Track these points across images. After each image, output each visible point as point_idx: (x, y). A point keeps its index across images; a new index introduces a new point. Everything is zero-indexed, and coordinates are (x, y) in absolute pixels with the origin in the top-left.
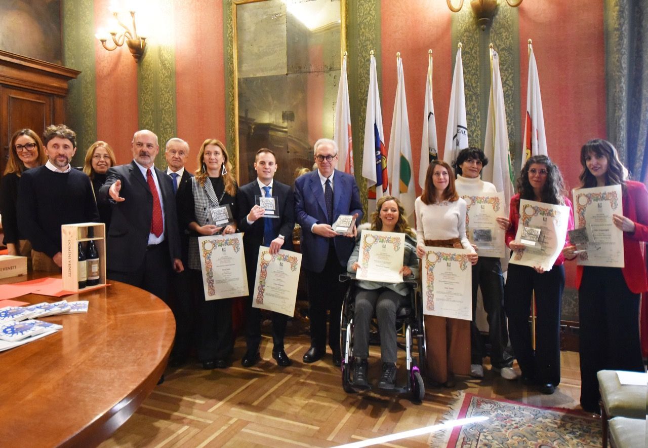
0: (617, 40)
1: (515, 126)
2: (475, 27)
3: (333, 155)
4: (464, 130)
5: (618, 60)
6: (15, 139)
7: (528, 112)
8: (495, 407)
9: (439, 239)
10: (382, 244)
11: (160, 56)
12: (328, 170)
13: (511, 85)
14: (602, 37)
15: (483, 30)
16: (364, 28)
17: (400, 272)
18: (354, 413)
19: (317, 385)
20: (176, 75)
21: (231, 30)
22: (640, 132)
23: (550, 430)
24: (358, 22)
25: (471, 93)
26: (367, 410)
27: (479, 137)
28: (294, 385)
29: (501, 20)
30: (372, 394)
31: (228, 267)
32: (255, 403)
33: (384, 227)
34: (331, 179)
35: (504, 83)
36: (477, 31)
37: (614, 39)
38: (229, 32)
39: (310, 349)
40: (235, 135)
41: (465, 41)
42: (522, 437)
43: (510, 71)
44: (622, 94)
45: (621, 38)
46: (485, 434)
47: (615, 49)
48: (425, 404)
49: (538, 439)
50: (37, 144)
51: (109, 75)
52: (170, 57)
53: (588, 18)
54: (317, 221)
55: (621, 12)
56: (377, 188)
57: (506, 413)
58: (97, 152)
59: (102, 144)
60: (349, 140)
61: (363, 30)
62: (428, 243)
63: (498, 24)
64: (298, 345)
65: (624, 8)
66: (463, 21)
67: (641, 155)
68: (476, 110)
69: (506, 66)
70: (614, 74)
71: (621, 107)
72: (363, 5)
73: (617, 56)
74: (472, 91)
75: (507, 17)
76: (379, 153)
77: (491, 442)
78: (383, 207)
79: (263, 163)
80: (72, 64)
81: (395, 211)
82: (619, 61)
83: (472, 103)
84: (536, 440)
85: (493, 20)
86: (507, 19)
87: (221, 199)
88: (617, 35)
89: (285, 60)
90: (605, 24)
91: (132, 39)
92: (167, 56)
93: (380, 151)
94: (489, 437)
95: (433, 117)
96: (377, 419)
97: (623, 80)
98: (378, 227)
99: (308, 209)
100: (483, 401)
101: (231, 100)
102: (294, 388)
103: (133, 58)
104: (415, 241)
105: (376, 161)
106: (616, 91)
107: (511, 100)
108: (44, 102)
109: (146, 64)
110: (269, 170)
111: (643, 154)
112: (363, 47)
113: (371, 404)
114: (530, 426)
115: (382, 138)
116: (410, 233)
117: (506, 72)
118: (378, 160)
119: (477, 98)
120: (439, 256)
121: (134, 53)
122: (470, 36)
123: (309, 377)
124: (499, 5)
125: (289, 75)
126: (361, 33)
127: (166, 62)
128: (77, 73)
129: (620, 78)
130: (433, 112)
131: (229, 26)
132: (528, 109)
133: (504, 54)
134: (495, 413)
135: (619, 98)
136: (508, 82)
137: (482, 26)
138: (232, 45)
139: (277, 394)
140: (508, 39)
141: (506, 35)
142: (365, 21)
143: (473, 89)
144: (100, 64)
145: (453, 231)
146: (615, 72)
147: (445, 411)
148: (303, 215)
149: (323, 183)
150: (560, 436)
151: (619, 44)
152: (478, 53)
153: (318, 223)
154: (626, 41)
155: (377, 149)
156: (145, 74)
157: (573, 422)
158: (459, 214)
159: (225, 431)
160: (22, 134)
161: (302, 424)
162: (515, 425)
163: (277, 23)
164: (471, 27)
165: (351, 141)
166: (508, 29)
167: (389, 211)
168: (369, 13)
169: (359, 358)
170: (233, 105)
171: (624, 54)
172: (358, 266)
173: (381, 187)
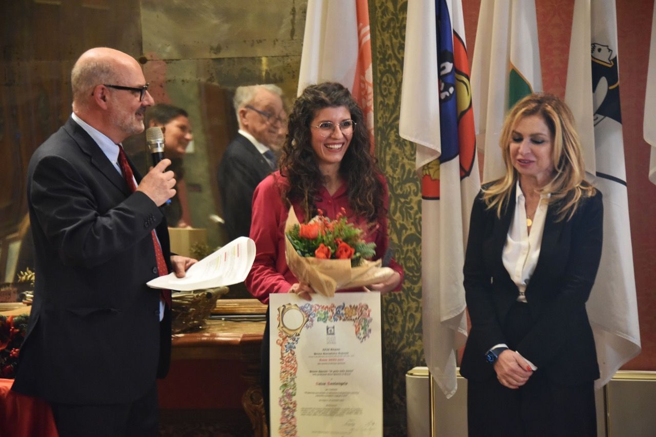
56: (442, 167)
76: (449, 67)
93: (452, 61)
105: (440, 92)
115: (458, 23)
118: (446, 89)
155: (443, 55)
173: (455, 164)
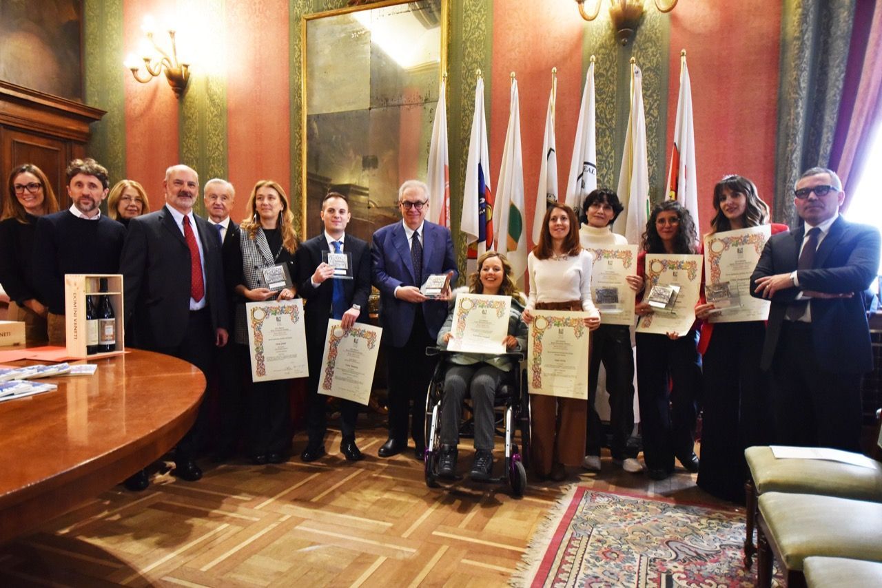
0: (796, 52)
2: (613, 41)
3: (423, 201)
4: (592, 168)
5: (795, 78)
6: (14, 176)
7: (675, 144)
8: (613, 501)
9: (555, 301)
10: (482, 309)
11: (208, 89)
12: (417, 220)
13: (655, 115)
14: (776, 51)
15: (624, 45)
16: (471, 47)
17: (504, 343)
18: (437, 508)
19: (394, 480)
20: (227, 113)
21: (299, 53)
23: (680, 524)
24: (464, 39)
25: (604, 127)
26: (453, 505)
27: (611, 182)
28: (365, 480)
29: (647, 32)
30: (462, 489)
31: (283, 341)
32: (314, 500)
33: (485, 290)
34: (420, 231)
35: (648, 113)
36: (616, 47)
37: (792, 51)
38: (296, 57)
39: (388, 442)
40: (301, 188)
41: (599, 61)
43: (655, 98)
44: (798, 121)
45: (801, 50)
46: (600, 529)
47: (793, 64)
48: (526, 499)
49: (665, 534)
50: (42, 184)
51: (142, 115)
52: (221, 90)
53: (760, 25)
54: (401, 283)
55: (804, 16)
56: (479, 244)
57: (626, 507)
60: (446, 186)
61: (469, 49)
62: (540, 306)
63: (643, 37)
64: (374, 438)
65: (808, 11)
66: (599, 34)
68: (609, 148)
69: (650, 91)
70: (789, 97)
71: (795, 139)
72: (470, 17)
73: (795, 73)
74: (606, 125)
75: (655, 27)
76: (483, 200)
77: (607, 538)
78: (484, 266)
79: (332, 210)
80: (96, 102)
81: (498, 270)
82: (797, 80)
83: (605, 139)
84: (663, 535)
85: (638, 32)
86: (656, 29)
87: (277, 256)
88: (797, 46)
89: (368, 91)
90: (782, 33)
91: (171, 66)
92: (217, 89)
93: (485, 198)
94: (604, 533)
95: (554, 155)
96: (465, 515)
97: (800, 104)
98: (479, 289)
99: (390, 269)
100: (598, 495)
101: (297, 144)
102: (365, 483)
103: (173, 92)
104: (523, 306)
105: (479, 211)
106: (790, 120)
107: (654, 134)
108: (59, 149)
109: (189, 99)
110: (339, 220)
112: (469, 72)
113: (458, 499)
114: (655, 521)
115: (488, 182)
117: (651, 99)
118: (482, 210)
119: (611, 133)
120: (549, 321)
121: (173, 86)
122: (606, 54)
123: (385, 471)
124: (646, 12)
125: (372, 110)
126: (466, 54)
127: (215, 97)
128: (101, 113)
129: (796, 101)
130: (554, 148)
131: (297, 48)
132: (676, 140)
133: (649, 75)
134: (613, 507)
135: (794, 128)
136: (651, 112)
137: (623, 40)
138: (300, 73)
139: (342, 490)
140: (655, 56)
141: (653, 51)
142: (472, 37)
143: (607, 121)
144: (130, 101)
145: (573, 292)
146: (790, 94)
147: (551, 505)
148: (383, 277)
149: (409, 236)
150: (693, 531)
151: (799, 58)
152: (615, 75)
153: (402, 285)
154: (807, 53)
155: (481, 195)
156: (188, 112)
157: (710, 516)
158: (581, 269)
159: (274, 529)
160: (23, 171)
161: (370, 521)
162: (638, 520)
163: (359, 42)
164: (608, 42)
165: (448, 186)
166: (655, 43)
167: (491, 271)
168: (477, 27)
169: (446, 445)
170: (301, 150)
171: (805, 70)
172: (450, 336)
173: (484, 243)
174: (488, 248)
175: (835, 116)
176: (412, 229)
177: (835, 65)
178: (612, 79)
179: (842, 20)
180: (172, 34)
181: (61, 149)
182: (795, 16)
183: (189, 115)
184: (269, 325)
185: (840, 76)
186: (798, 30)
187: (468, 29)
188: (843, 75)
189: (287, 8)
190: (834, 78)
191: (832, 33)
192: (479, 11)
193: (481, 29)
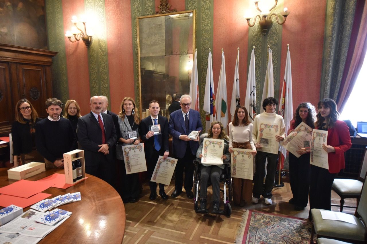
0: (330, 41)
1: (277, 83)
2: (260, 33)
3: (190, 103)
5: (329, 52)
7: (285, 80)
8: (263, 217)
9: (240, 142)
10: (213, 145)
11: (99, 44)
12: (187, 110)
13: (276, 62)
14: (323, 39)
15: (264, 35)
16: (205, 33)
17: (222, 158)
19: (183, 209)
20: (107, 55)
21: (136, 32)
22: (336, 86)
23: (287, 228)
24: (202, 30)
26: (206, 222)
27: (259, 88)
28: (172, 210)
29: (273, 30)
31: (137, 159)
32: (155, 221)
33: (214, 136)
34: (188, 114)
36: (261, 35)
37: (329, 40)
38: (135, 33)
39: (175, 191)
40: (139, 85)
41: (255, 41)
42: (275, 232)
44: (330, 68)
45: (332, 41)
46: (259, 232)
47: (329, 46)
49: (282, 233)
51: (73, 54)
52: (105, 45)
53: (317, 30)
55: (333, 28)
56: (210, 115)
57: (267, 220)
58: (70, 106)
59: (73, 102)
60: (197, 93)
61: (204, 34)
63: (272, 32)
65: (335, 26)
66: (255, 30)
67: (336, 97)
68: (258, 74)
69: (274, 53)
70: (326, 58)
71: (329, 75)
72: (204, 21)
73: (329, 50)
74: (257, 66)
75: (277, 28)
76: (212, 99)
77: (262, 236)
78: (213, 128)
79: (153, 108)
80: (53, 48)
81: (219, 129)
82: (330, 52)
85: (270, 30)
86: (277, 29)
87: (133, 127)
88: (330, 39)
89: (164, 48)
90: (325, 33)
91: (85, 36)
92: (102, 44)
93: (212, 98)
94: (261, 234)
95: (238, 81)
96: (211, 227)
97: (331, 61)
98: (211, 136)
100: (257, 214)
103: (85, 45)
104: (228, 142)
105: (210, 103)
106: (327, 66)
109: (92, 48)
110: (157, 111)
111: (337, 97)
112: (204, 42)
113: (208, 218)
115: (213, 91)
116: (226, 138)
117: (274, 56)
118: (211, 102)
119: (259, 69)
120: (239, 152)
121: (85, 43)
122: (257, 38)
124: (273, 22)
125: (166, 56)
126: (203, 35)
127: (103, 48)
128: (56, 53)
129: (329, 61)
130: (238, 78)
131: (135, 30)
132: (285, 78)
133: (274, 47)
134: (263, 220)
135: (328, 71)
137: (264, 33)
138: (137, 40)
140: (276, 40)
141: (275, 38)
142: (205, 29)
144: (68, 48)
145: (247, 139)
148: (174, 131)
149: (184, 116)
151: (331, 44)
154: (334, 42)
155: (211, 97)
158: (249, 130)
159: (143, 237)
161: (177, 232)
162: (272, 227)
163: (160, 29)
164: (258, 33)
165: (198, 93)
166: (276, 35)
167: (216, 130)
168: (207, 25)
169: (202, 199)
170: (138, 70)
171: (333, 49)
172: (202, 156)
173: (212, 115)
174: (214, 116)
175: (344, 66)
176: (185, 113)
177: (344, 47)
178: (260, 48)
179: (348, 30)
180: (84, 23)
181: (41, 69)
182: (330, 27)
183: (92, 54)
184: (131, 153)
185: (346, 51)
186: (331, 33)
187: (204, 26)
188: (347, 51)
189: (130, 13)
190: (344, 52)
191: (344, 34)
192: (208, 19)
193: (209, 26)
